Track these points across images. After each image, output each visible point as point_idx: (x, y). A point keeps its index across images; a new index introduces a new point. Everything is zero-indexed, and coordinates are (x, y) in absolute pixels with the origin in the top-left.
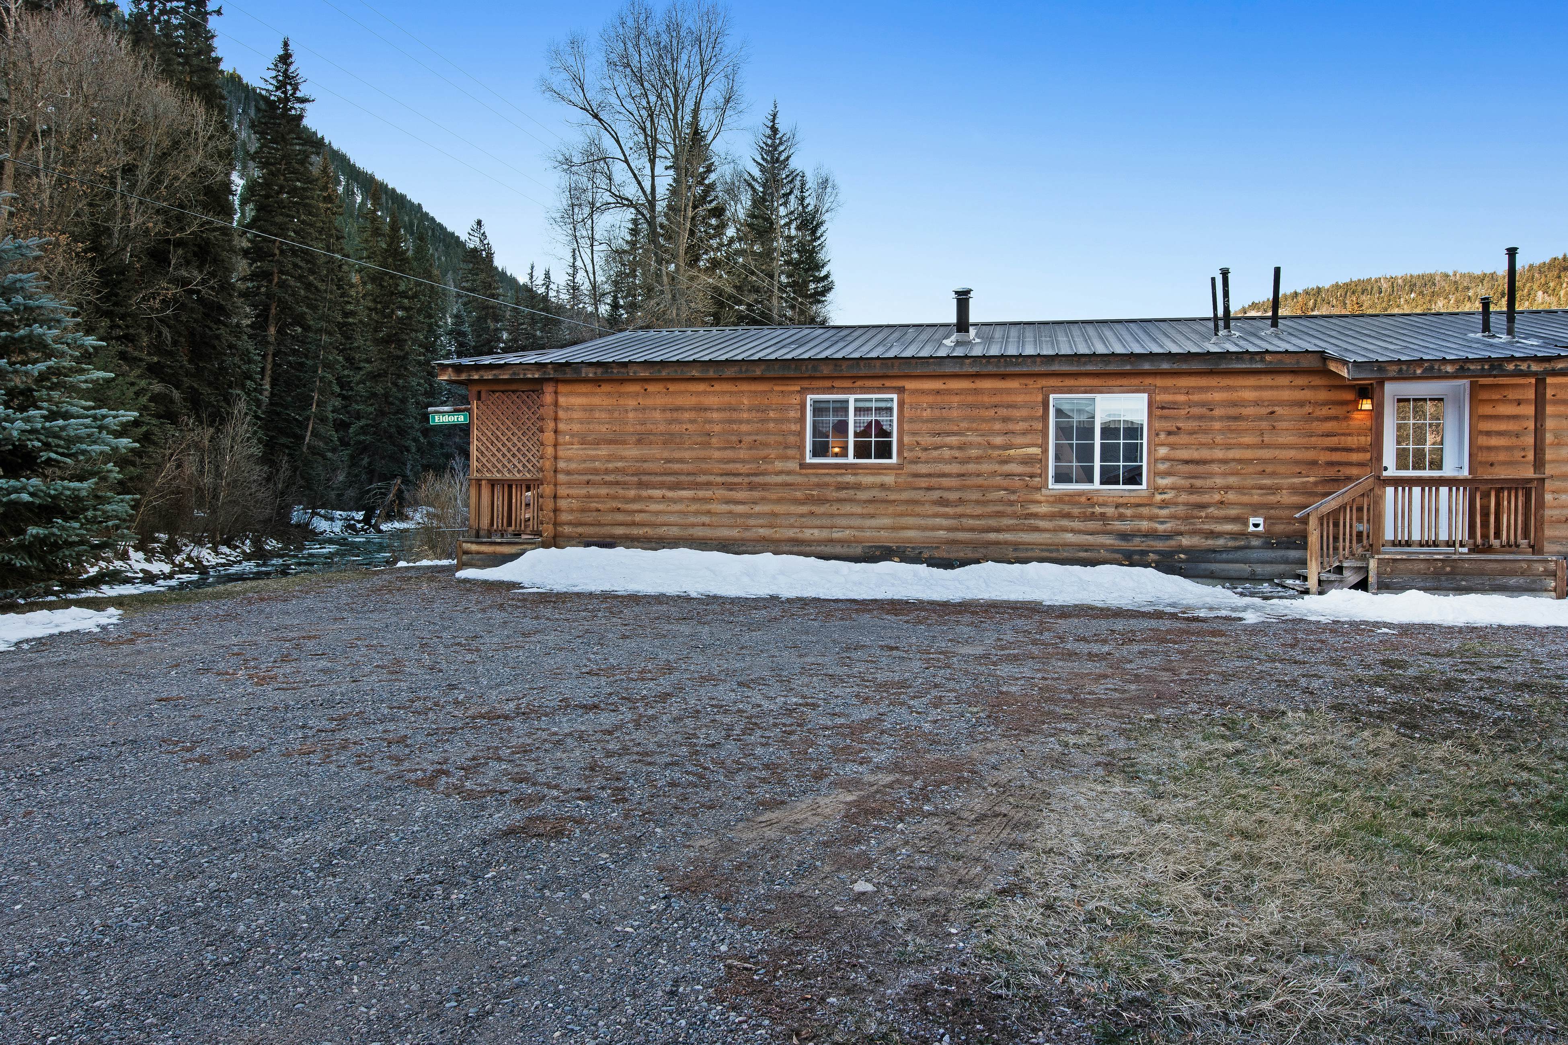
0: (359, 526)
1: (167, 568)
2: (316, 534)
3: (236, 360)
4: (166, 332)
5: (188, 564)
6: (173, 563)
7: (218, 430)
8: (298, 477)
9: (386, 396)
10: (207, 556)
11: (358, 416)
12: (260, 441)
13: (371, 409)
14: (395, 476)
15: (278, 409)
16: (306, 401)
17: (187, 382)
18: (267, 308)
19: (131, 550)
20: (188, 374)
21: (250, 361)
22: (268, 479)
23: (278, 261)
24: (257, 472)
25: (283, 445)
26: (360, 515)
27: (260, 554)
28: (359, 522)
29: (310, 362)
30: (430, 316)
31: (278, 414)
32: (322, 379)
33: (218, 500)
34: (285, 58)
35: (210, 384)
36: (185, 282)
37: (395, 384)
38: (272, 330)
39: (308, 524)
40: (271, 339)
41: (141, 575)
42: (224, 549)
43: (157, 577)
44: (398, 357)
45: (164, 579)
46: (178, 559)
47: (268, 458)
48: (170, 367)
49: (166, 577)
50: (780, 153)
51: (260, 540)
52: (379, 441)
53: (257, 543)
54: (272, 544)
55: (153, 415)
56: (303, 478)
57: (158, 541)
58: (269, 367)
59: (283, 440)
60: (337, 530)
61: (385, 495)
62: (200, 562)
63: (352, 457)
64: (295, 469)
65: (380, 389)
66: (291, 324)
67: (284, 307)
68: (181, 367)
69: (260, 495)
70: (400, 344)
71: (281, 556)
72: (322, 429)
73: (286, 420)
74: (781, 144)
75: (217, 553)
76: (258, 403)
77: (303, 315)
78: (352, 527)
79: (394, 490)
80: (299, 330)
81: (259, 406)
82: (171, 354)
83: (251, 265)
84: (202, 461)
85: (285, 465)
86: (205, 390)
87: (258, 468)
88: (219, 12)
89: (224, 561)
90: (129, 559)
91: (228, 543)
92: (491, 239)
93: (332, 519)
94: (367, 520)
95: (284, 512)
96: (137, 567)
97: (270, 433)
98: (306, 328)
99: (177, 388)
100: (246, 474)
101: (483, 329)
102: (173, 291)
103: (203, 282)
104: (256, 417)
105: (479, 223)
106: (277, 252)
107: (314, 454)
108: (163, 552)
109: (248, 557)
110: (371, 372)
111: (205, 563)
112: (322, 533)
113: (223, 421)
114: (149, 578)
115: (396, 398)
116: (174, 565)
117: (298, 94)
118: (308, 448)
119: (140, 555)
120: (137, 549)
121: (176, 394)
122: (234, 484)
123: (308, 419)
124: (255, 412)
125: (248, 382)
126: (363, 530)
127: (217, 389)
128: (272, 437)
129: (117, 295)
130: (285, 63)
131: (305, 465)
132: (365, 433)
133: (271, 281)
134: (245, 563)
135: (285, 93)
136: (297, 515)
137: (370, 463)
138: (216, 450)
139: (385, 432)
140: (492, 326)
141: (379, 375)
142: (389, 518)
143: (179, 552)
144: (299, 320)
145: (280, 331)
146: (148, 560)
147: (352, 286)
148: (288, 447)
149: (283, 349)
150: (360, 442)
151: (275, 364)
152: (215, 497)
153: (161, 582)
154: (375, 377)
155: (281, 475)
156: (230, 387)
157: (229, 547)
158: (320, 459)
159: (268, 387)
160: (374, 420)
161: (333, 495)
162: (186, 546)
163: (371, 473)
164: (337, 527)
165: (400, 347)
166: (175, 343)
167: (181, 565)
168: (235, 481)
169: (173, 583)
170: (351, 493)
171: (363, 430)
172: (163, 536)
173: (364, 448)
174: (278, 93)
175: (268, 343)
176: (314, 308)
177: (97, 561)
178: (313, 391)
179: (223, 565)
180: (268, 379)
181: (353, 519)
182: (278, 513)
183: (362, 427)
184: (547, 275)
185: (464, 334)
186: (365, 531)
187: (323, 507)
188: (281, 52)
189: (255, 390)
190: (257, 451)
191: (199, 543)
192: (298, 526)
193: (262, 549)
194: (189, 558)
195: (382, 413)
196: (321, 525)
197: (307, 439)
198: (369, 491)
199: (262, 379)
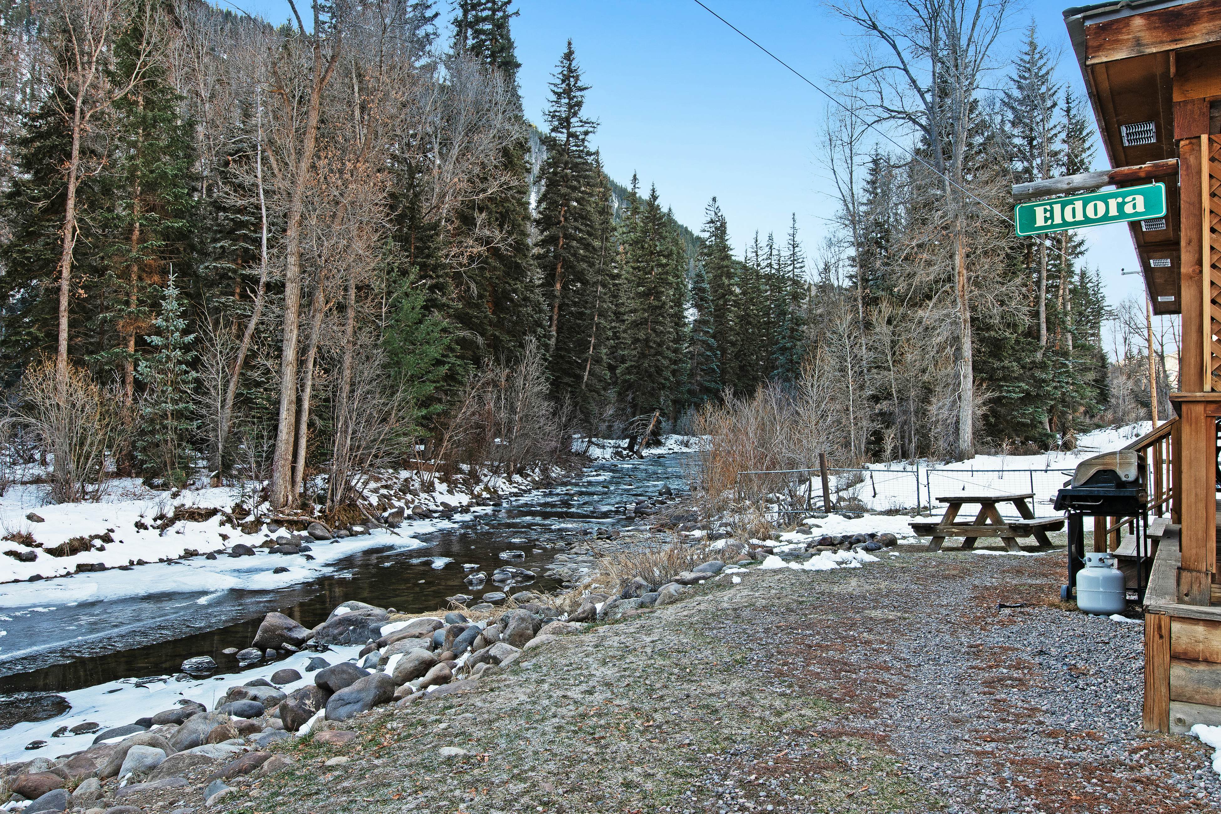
0: (625, 452)
1: (465, 499)
2: (591, 461)
3: (530, 309)
4: (473, 286)
5: (485, 495)
6: (472, 493)
7: (513, 370)
8: (578, 412)
9: (647, 340)
10: (502, 486)
11: (623, 360)
12: (547, 379)
13: (634, 352)
14: (654, 410)
15: (563, 353)
16: (583, 346)
17: (490, 330)
18: (554, 269)
19: (436, 481)
20: (491, 323)
21: (541, 311)
22: (554, 414)
23: (563, 226)
24: (545, 407)
25: (567, 384)
26: (625, 443)
27: (547, 483)
28: (625, 449)
29: (588, 312)
30: (678, 277)
31: (562, 357)
32: (598, 325)
33: (512, 433)
34: (569, 56)
35: (509, 333)
36: (487, 241)
37: (654, 330)
38: (558, 286)
39: (586, 451)
40: (557, 293)
41: (441, 508)
42: (517, 478)
43: (454, 510)
44: (657, 307)
45: (461, 512)
46: (477, 489)
47: (554, 395)
48: (476, 317)
49: (465, 510)
50: (1040, 69)
51: (547, 469)
52: (641, 379)
53: (545, 471)
54: (556, 472)
55: (456, 357)
56: (582, 412)
57: (461, 472)
58: (555, 317)
59: (566, 380)
60: (608, 456)
61: (646, 425)
62: (496, 492)
63: (619, 394)
64: (575, 404)
65: (642, 335)
66: (573, 280)
67: (568, 266)
68: (486, 317)
69: (548, 429)
70: (658, 295)
71: (565, 484)
72: (597, 369)
73: (569, 362)
74: (1041, 57)
75: (511, 482)
76: (547, 347)
77: (582, 272)
78: (618, 454)
79: (653, 422)
80: (579, 285)
81: (547, 350)
82: (478, 306)
83: (542, 232)
84: (499, 398)
85: (568, 402)
86: (505, 337)
87: (546, 404)
88: (517, 13)
89: (516, 490)
90: (434, 490)
91: (521, 472)
92: (723, 212)
93: (603, 447)
94: (630, 447)
95: (566, 441)
96: (440, 499)
97: (557, 374)
98: (585, 283)
99: (482, 335)
100: (536, 410)
101: (719, 286)
102: (479, 249)
103: (504, 240)
104: (545, 360)
105: (714, 199)
106: (562, 219)
107: (591, 391)
108: (465, 482)
109: (537, 485)
110: (635, 321)
111: (500, 493)
112: (596, 459)
113: (518, 362)
114: (448, 512)
115: (655, 342)
116: (474, 496)
117: (579, 84)
118: (587, 386)
119: (444, 487)
120: (442, 480)
121: (480, 340)
122: (526, 418)
123: (586, 360)
124: (544, 355)
125: (539, 329)
126: (628, 456)
127: (514, 336)
128: (557, 377)
129: (429, 248)
130: (569, 60)
131: (584, 401)
132: (629, 373)
133: (556, 245)
134: (535, 492)
135: (568, 85)
136: (577, 446)
137: (633, 399)
138: (511, 387)
139: (646, 371)
140: (726, 282)
141: (641, 324)
142: (648, 445)
143: (478, 481)
144: (580, 277)
145: (564, 287)
146: (450, 492)
147: (618, 253)
148: (570, 386)
149: (567, 301)
150: (625, 381)
151: (560, 316)
152: (510, 430)
153: (457, 517)
154: (636, 325)
155: (565, 410)
156: (525, 334)
157: (521, 476)
158: (596, 395)
159: (554, 333)
160: (637, 362)
161: (603, 426)
162: (486, 476)
163: (634, 406)
164: (608, 453)
165: (657, 298)
166: (480, 296)
167: (479, 495)
168: (527, 416)
169: (468, 517)
170: (618, 425)
171: (628, 371)
172: (465, 467)
173: (628, 386)
174: (564, 86)
175: (555, 296)
176: (592, 265)
177: (405, 494)
178: (590, 336)
179: (515, 495)
180: (554, 328)
181: (619, 446)
182: (562, 443)
183: (627, 368)
184: (771, 238)
185: (703, 290)
186: (630, 457)
187: (596, 436)
188: (566, 51)
189: (545, 336)
190: (545, 388)
191: (496, 472)
192: (577, 454)
193: (548, 477)
194: (487, 489)
195: (643, 355)
196: (595, 452)
197: (586, 378)
198: (633, 422)
199: (550, 326)
